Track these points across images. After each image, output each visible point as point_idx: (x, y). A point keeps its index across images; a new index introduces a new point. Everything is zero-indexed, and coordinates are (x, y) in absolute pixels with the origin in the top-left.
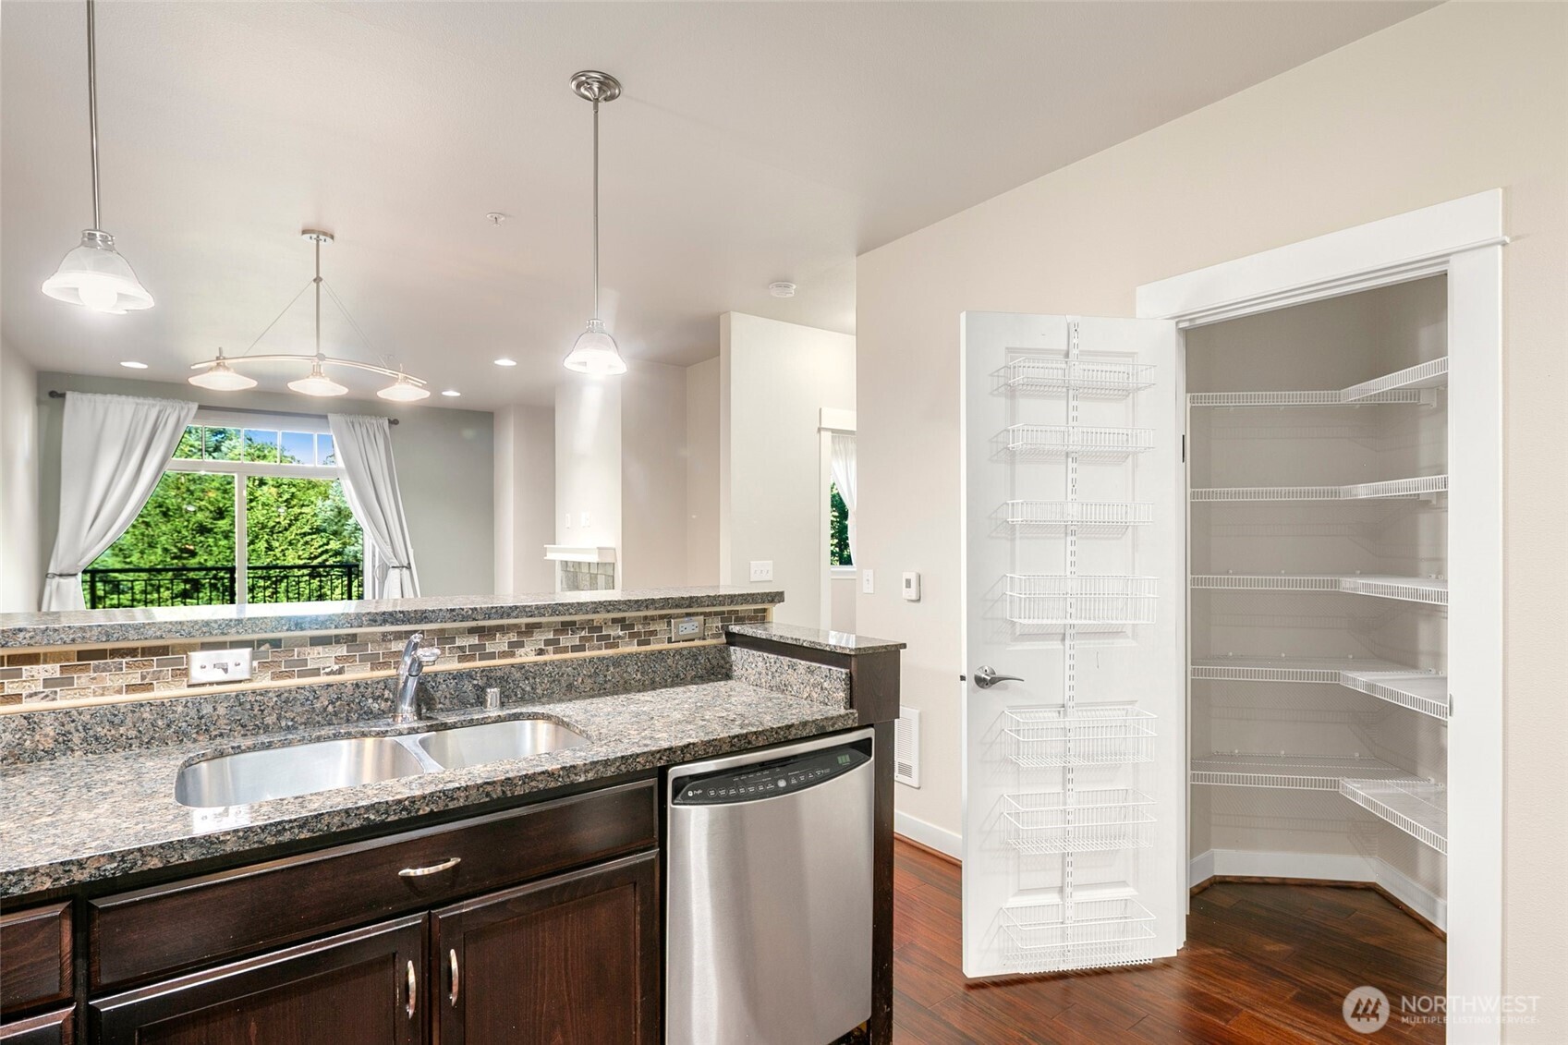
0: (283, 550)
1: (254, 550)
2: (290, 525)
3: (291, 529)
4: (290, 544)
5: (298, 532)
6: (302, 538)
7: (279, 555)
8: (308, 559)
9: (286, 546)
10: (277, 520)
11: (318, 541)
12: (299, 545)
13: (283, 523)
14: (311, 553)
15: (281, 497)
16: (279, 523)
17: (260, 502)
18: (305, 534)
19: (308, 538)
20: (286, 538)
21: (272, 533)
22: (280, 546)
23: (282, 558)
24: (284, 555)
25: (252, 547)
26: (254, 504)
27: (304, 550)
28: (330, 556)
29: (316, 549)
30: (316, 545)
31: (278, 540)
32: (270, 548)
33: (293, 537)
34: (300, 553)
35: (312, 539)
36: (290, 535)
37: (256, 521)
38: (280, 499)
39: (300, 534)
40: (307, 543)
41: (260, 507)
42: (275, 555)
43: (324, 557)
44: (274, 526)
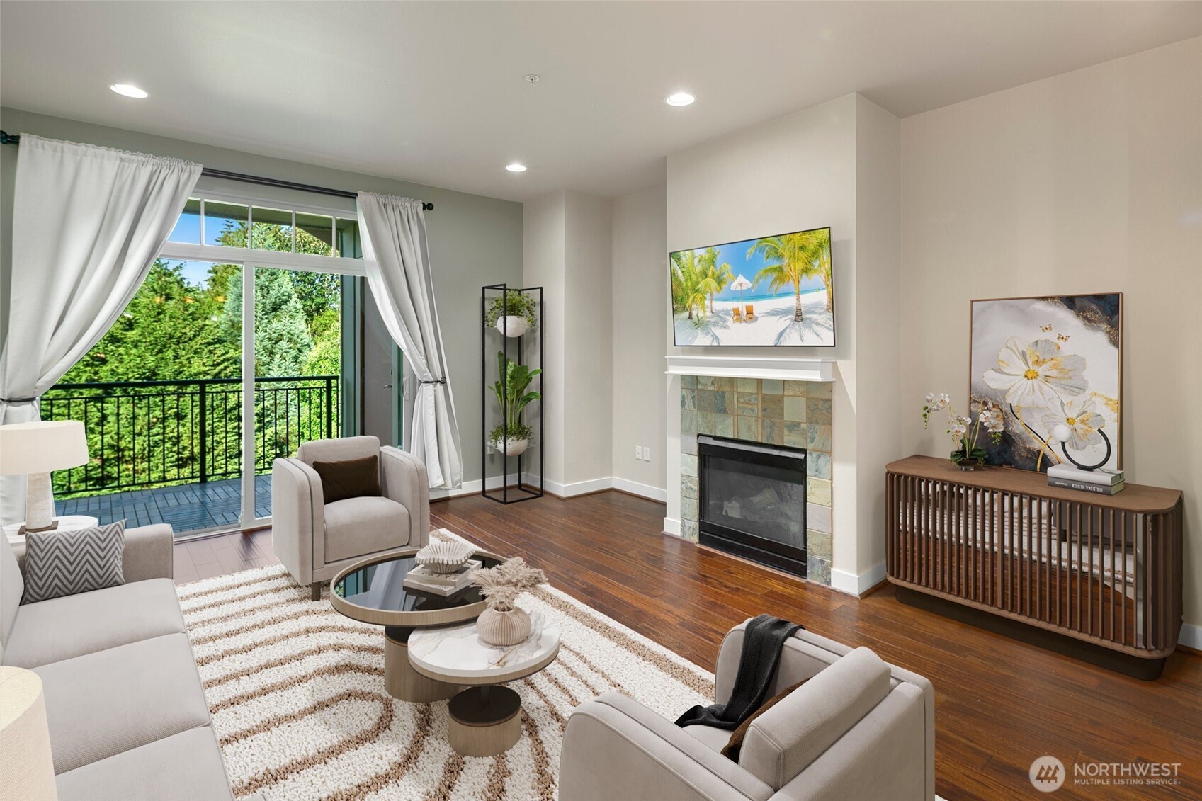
0: (188, 358)
1: (162, 359)
2: (195, 336)
3: (196, 339)
4: (195, 352)
5: (203, 342)
6: (206, 347)
7: (185, 362)
8: (212, 366)
9: (192, 355)
10: (184, 331)
11: (220, 350)
12: (204, 353)
13: (188, 334)
14: (214, 361)
15: (187, 310)
16: (185, 333)
17: (168, 315)
18: (209, 344)
19: (211, 347)
20: (192, 347)
21: (178, 343)
22: (186, 354)
23: (188, 365)
24: (190, 363)
25: (160, 355)
26: (162, 316)
27: (208, 357)
28: (231, 363)
29: (219, 357)
30: (219, 353)
31: (184, 349)
32: (176, 357)
33: (198, 346)
34: (205, 360)
35: (215, 348)
36: (196, 344)
37: (164, 332)
38: (186, 313)
39: (205, 344)
40: (211, 352)
41: (167, 319)
42: (180, 363)
43: (226, 364)
44: (181, 337)
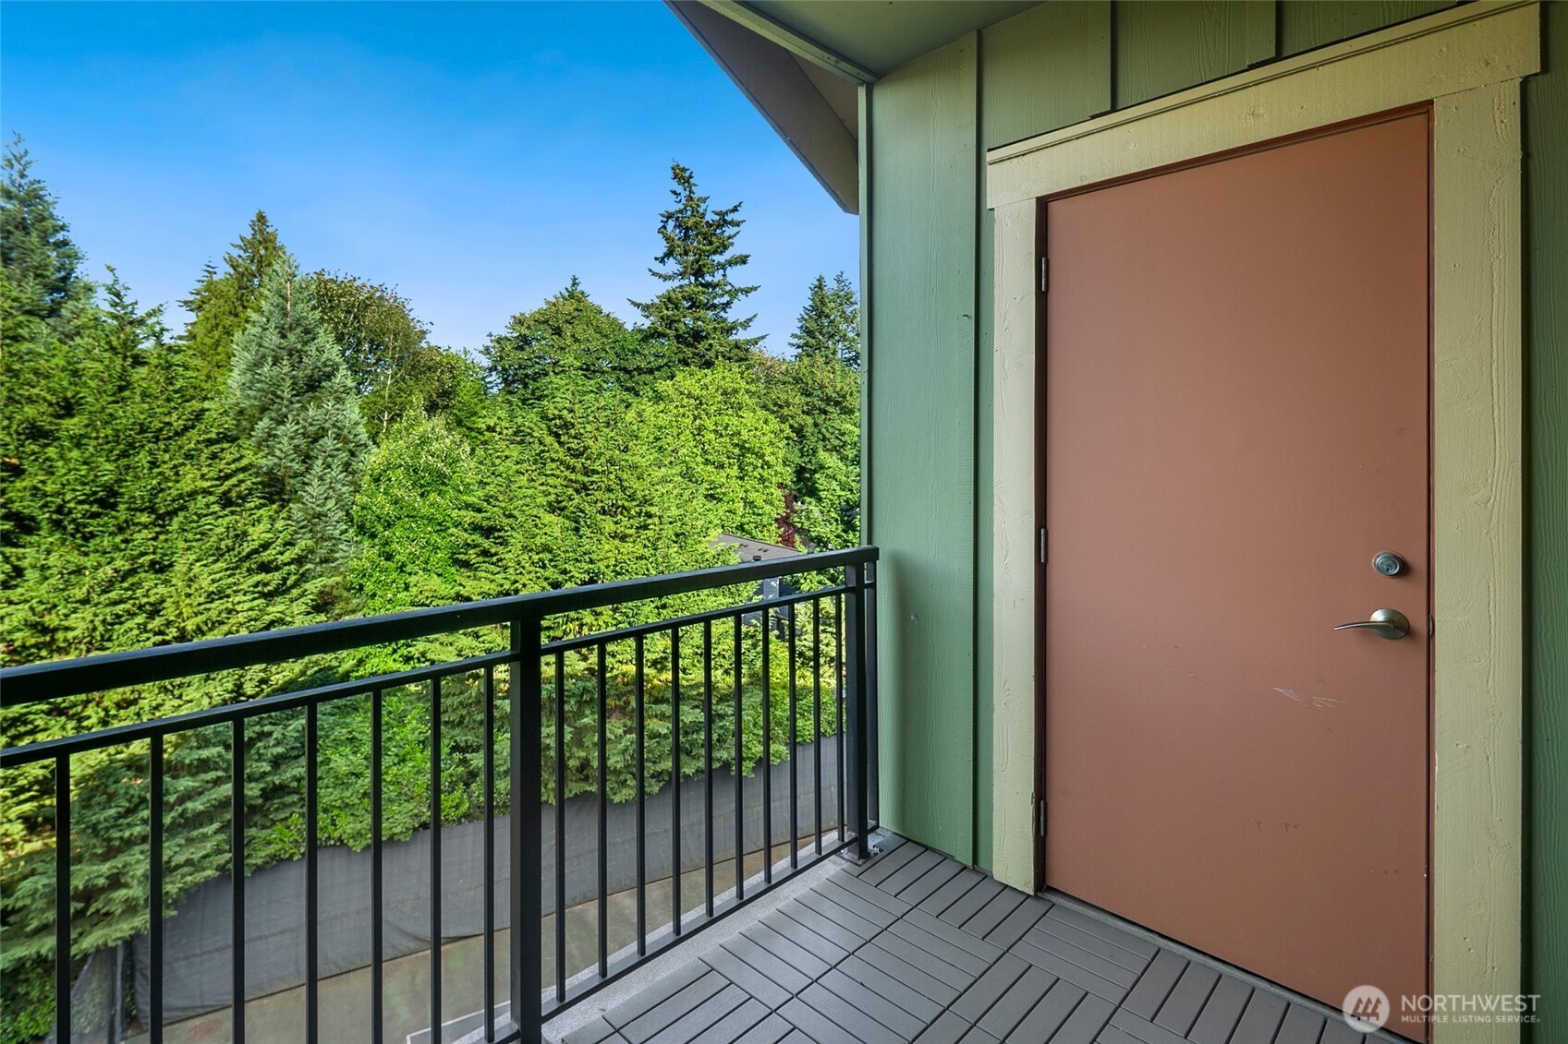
0: (175, 466)
1: (128, 467)
2: (186, 429)
3: (189, 434)
4: (188, 456)
5: (201, 439)
6: (207, 446)
7: (169, 473)
8: (216, 479)
9: (181, 461)
10: (167, 419)
11: (230, 452)
12: (203, 457)
13: (175, 424)
14: (221, 471)
15: (172, 384)
16: (169, 424)
17: (138, 391)
18: (210, 442)
19: (215, 448)
20: (181, 447)
21: (157, 439)
22: (171, 459)
23: (173, 478)
24: (177, 474)
25: (124, 461)
26: (127, 393)
27: (210, 465)
28: (250, 475)
29: (228, 464)
30: (229, 458)
31: (166, 451)
32: (154, 464)
33: (192, 445)
34: (205, 470)
35: (222, 450)
36: (191, 440)
37: (132, 420)
38: (171, 388)
39: (203, 441)
40: (214, 456)
41: (138, 399)
42: (160, 474)
43: (241, 476)
44: (161, 430)
